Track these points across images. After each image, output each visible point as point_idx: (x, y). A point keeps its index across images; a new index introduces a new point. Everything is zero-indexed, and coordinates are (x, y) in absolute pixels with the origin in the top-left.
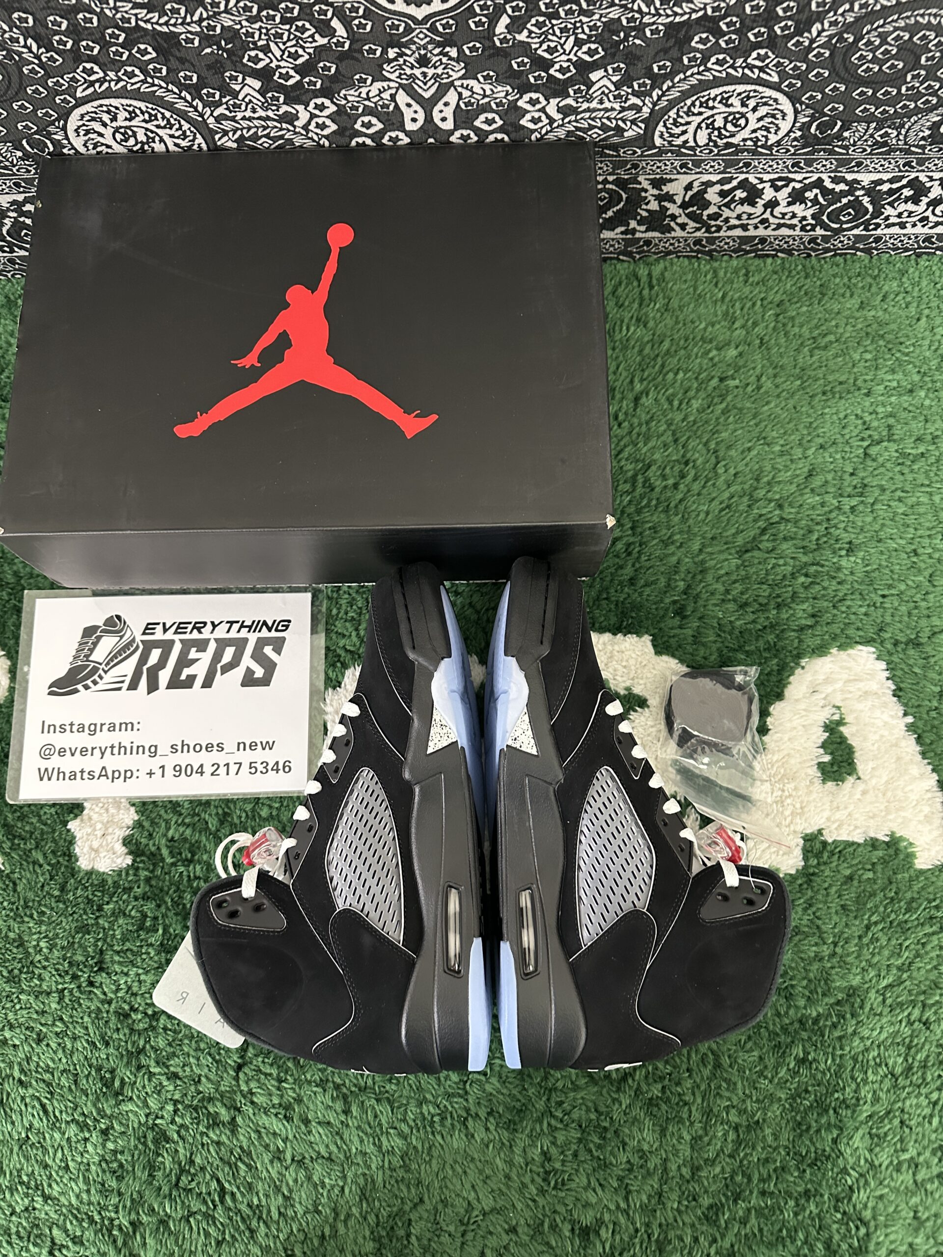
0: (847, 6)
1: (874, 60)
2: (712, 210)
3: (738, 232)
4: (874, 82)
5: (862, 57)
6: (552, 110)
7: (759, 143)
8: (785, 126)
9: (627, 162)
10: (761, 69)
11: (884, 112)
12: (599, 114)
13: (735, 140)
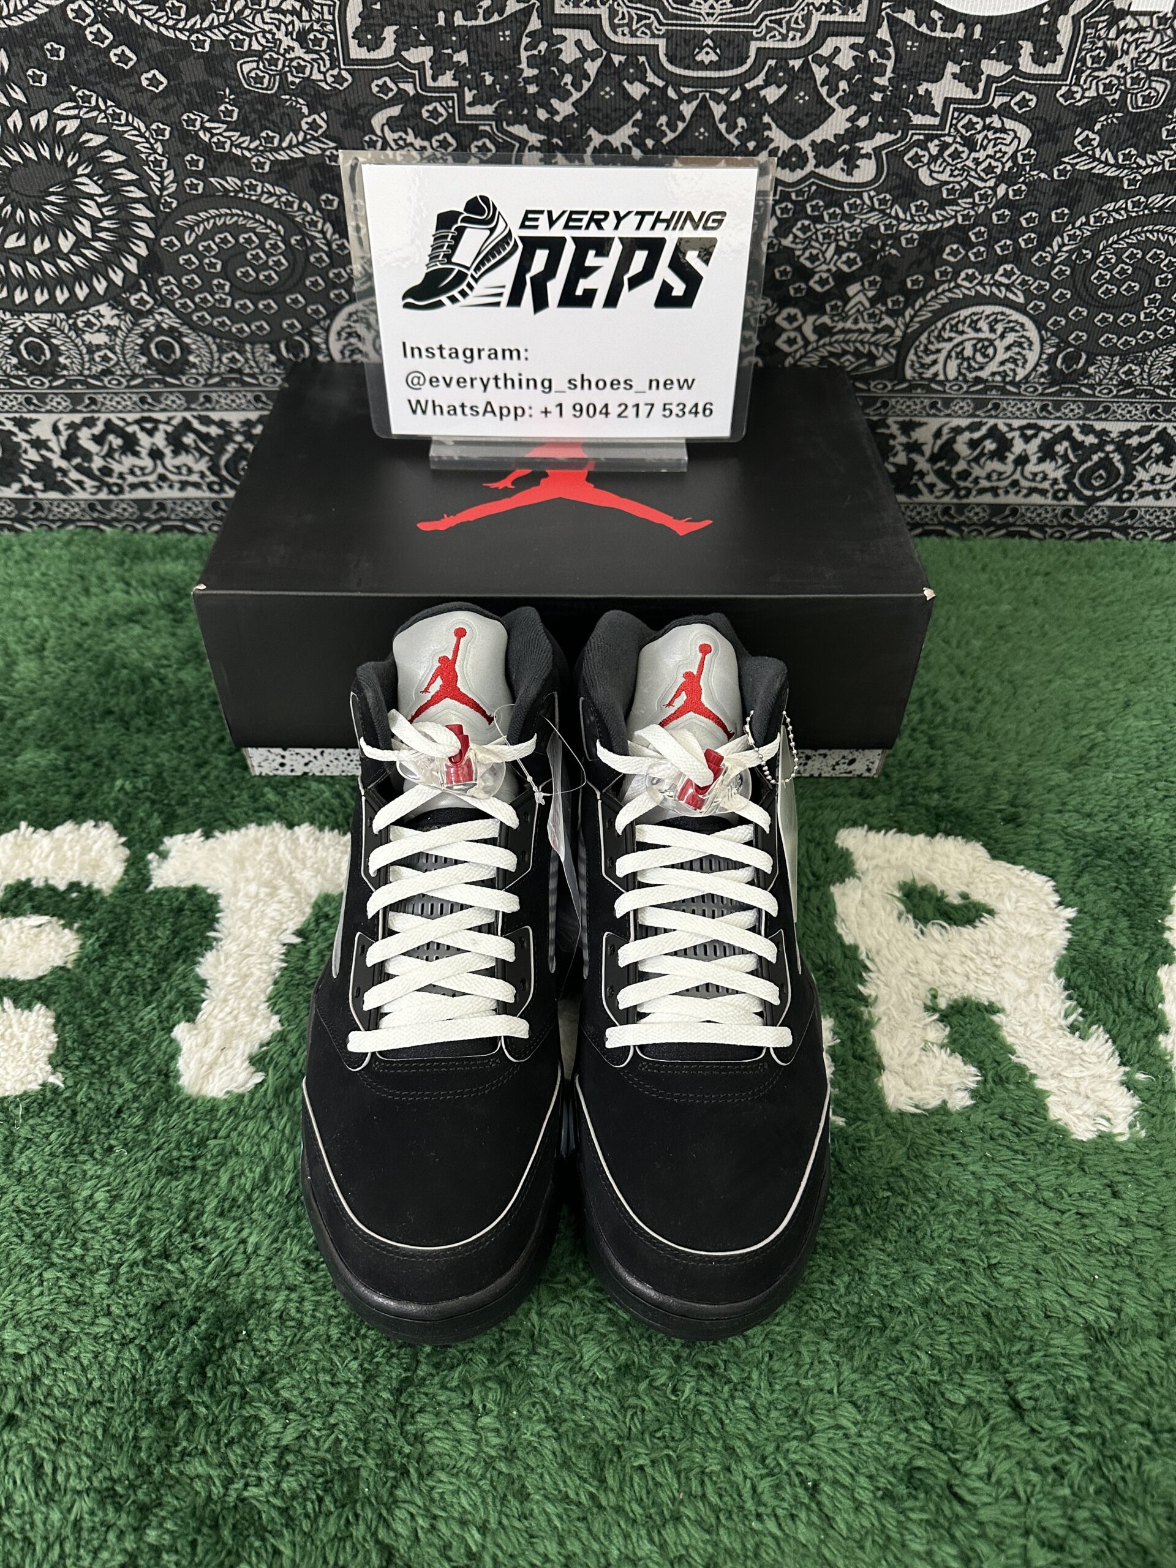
0: (1083, 219)
1: (1113, 281)
2: (961, 466)
3: (987, 498)
4: (1115, 305)
5: (1101, 276)
6: (808, 329)
7: (1008, 379)
8: (1032, 357)
9: (876, 399)
10: (1008, 288)
11: (1126, 343)
12: (853, 336)
13: (984, 374)
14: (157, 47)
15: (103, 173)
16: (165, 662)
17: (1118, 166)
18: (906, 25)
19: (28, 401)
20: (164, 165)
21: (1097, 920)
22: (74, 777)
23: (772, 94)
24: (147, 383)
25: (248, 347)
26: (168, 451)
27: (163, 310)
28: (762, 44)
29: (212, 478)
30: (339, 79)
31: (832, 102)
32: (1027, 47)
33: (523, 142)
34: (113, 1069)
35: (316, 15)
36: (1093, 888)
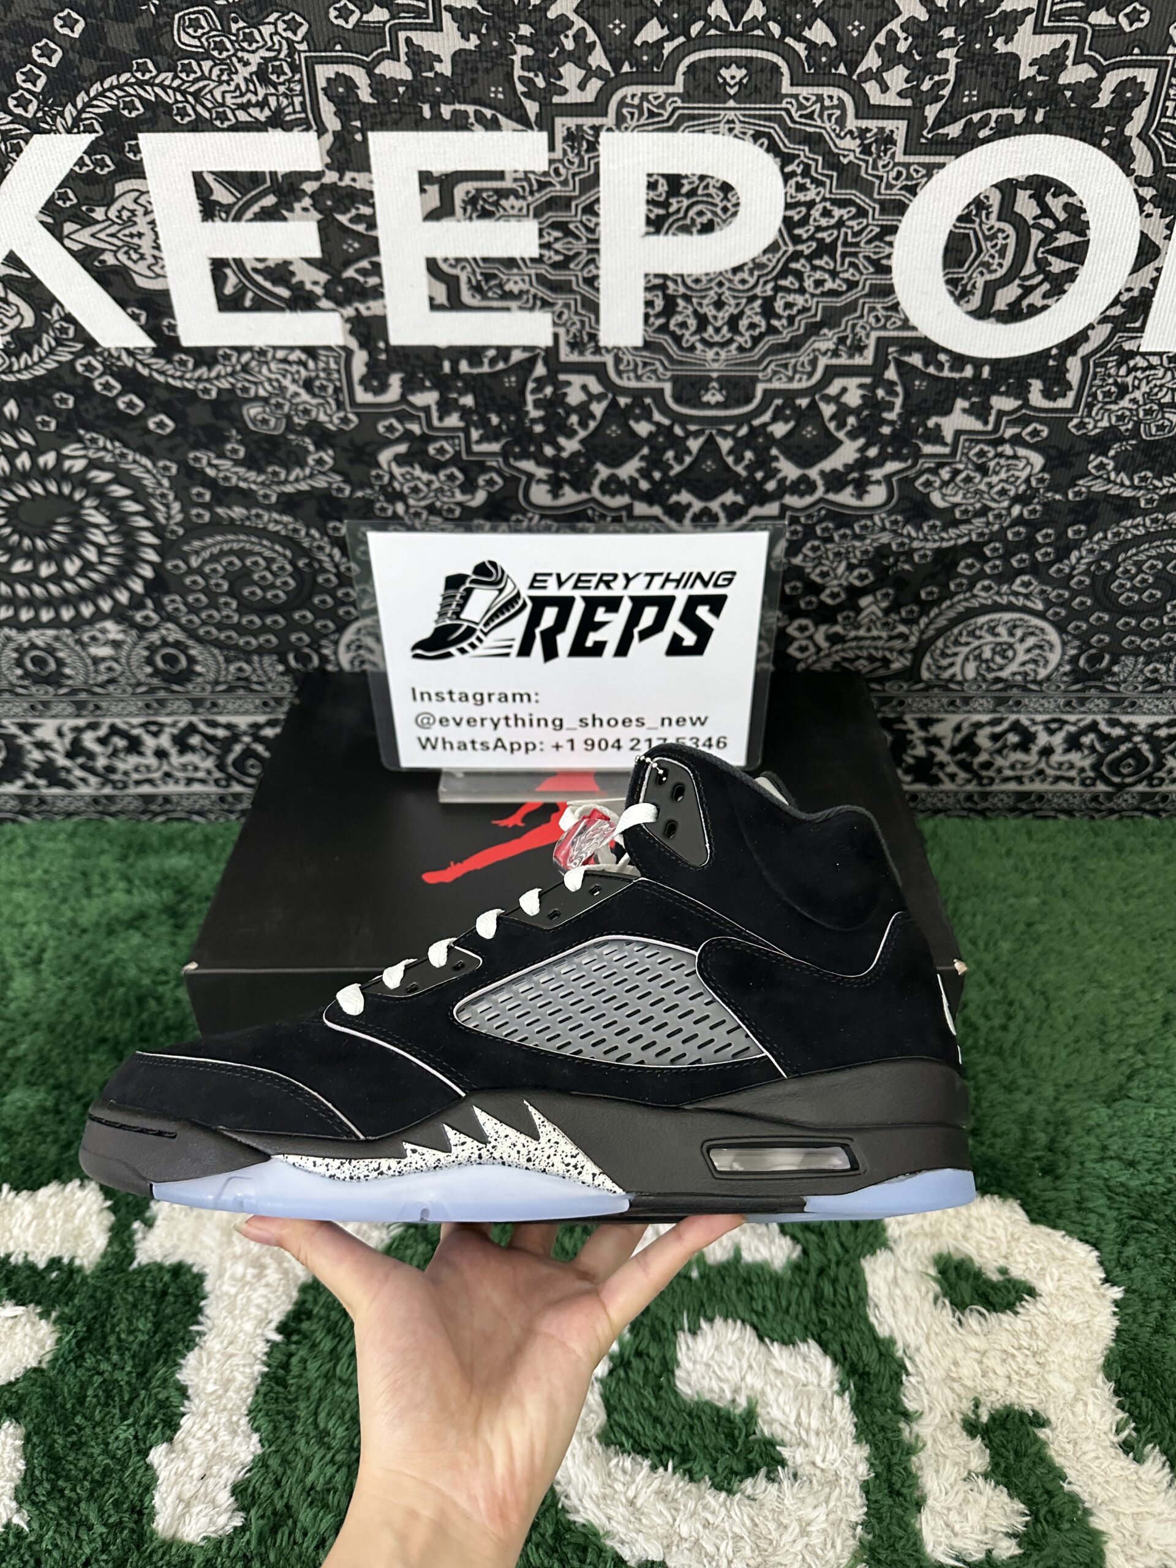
0: (1101, 535)
1: (1133, 589)
2: (983, 757)
3: (1012, 786)
4: (1137, 611)
5: (1121, 586)
6: (820, 638)
7: (1029, 678)
8: (1054, 658)
9: (891, 699)
10: (1027, 596)
11: (1151, 644)
12: (868, 643)
13: (1004, 674)
14: (164, 395)
15: (110, 506)
16: (163, 978)
17: (1133, 487)
18: (914, 368)
19: (33, 707)
20: (171, 497)
21: (1147, 1301)
22: (62, 1122)
23: (780, 430)
24: (152, 690)
25: (256, 658)
26: (173, 751)
27: (170, 625)
28: (769, 386)
29: (217, 774)
30: (345, 420)
31: (841, 435)
32: (1036, 385)
33: (530, 476)
34: (83, 1505)
35: (321, 365)
36: (1141, 1261)
